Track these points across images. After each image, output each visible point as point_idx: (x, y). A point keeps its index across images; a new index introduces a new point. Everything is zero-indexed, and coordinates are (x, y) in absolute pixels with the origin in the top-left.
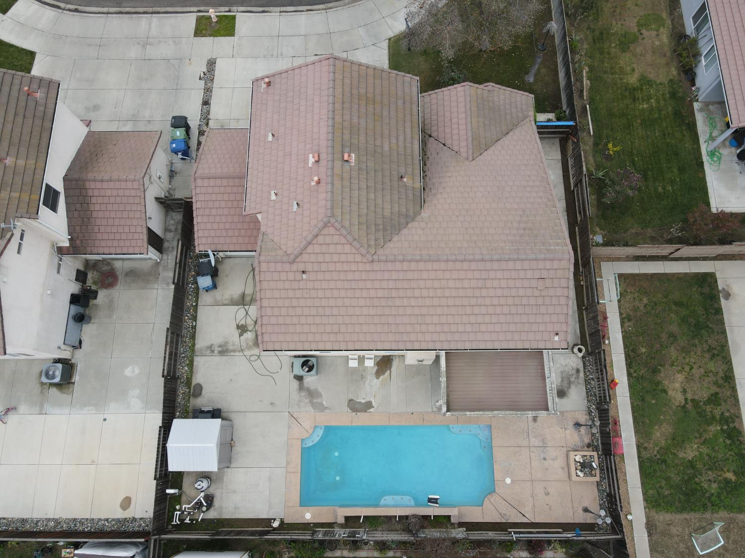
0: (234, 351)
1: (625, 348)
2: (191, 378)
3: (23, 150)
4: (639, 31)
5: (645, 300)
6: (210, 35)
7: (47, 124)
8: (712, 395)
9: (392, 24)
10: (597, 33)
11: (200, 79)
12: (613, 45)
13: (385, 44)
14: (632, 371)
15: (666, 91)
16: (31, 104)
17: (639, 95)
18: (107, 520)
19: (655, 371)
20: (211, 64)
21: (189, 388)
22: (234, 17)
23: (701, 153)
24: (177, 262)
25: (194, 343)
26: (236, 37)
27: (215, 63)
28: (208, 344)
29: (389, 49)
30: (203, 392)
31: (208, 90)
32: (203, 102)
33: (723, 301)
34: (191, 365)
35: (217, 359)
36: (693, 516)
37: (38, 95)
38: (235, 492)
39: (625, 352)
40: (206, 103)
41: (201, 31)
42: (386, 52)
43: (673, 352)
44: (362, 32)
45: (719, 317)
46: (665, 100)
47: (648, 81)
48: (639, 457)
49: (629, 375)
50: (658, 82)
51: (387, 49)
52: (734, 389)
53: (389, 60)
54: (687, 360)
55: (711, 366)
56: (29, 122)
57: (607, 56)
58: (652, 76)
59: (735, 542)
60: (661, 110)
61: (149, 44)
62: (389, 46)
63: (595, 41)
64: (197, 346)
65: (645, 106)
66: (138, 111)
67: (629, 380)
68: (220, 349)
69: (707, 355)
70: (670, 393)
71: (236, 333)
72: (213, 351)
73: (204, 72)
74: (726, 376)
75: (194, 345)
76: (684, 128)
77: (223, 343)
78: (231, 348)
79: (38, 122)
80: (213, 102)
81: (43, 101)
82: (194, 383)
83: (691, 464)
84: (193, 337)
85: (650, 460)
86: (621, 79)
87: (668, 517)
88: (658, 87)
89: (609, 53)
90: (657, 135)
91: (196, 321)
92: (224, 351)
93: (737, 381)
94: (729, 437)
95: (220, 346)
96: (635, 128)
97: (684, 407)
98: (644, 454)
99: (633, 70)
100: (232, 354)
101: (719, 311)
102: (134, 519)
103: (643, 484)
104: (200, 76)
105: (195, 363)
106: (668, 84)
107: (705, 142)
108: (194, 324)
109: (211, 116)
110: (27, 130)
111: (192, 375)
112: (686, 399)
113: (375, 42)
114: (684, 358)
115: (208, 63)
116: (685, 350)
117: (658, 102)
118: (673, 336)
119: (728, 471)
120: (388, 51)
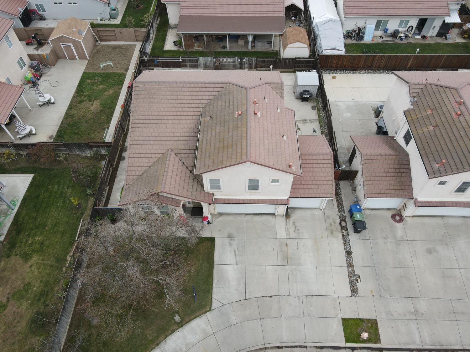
0: (299, 121)
1: (112, 118)
2: (318, 112)
3: (428, 135)
4: (8, 301)
5: (93, 135)
6: (363, 320)
7: (423, 152)
8: (81, 103)
9: (207, 326)
10: (42, 300)
11: (359, 276)
12: (35, 289)
13: (215, 305)
14: (112, 111)
15: (16, 249)
16: (438, 159)
17: (37, 247)
18: (341, 74)
19: (102, 111)
20: (354, 291)
21: (317, 108)
22: (347, 340)
23: (19, 207)
24: (335, 142)
25: (320, 124)
26: (340, 317)
27: (351, 291)
28: (312, 123)
29: (212, 299)
30: (311, 108)
31: (350, 265)
32: (351, 255)
33: (54, 135)
34: (319, 117)
35: (307, 118)
36: (109, 71)
37: (437, 165)
38: (290, 79)
39: (112, 117)
40: (349, 253)
41: (372, 326)
42: (215, 296)
43: (90, 116)
44: (234, 320)
45: (61, 129)
46: (21, 242)
47: (25, 257)
48: (122, 86)
49: (114, 110)
50: (18, 256)
51: (213, 300)
52: (70, 105)
53: (212, 288)
54: (85, 114)
55: (75, 112)
56: (433, 149)
57: (44, 279)
58: (20, 262)
59: (97, 66)
60: (28, 235)
61: (413, 313)
62: (211, 302)
63: (47, 293)
64: (318, 123)
65: (37, 238)
66: (397, 248)
67: (115, 108)
68: (306, 121)
69: (75, 115)
70: (99, 104)
71: (300, 127)
72: (310, 121)
73: (358, 282)
74: (71, 109)
75: (320, 123)
76: (20, 222)
77: (306, 123)
78: (302, 122)
79: (428, 151)
80: (344, 254)
81: (432, 162)
82: (316, 110)
83: (102, 84)
84: (321, 126)
85: (118, 85)
86: (43, 260)
87: (119, 72)
88: (21, 252)
89: (42, 282)
90: (40, 219)
91: (322, 132)
92: (305, 121)
93: (67, 107)
94: (82, 91)
95: (307, 122)
96: (52, 223)
97: (95, 100)
98: (120, 87)
99: (31, 267)
100: (300, 120)
101: (59, 131)
102: (329, 73)
103: (124, 79)
104: (360, 279)
105: (318, 117)
106: (12, 255)
107: (12, 214)
108: (322, 131)
109: (342, 241)
110: (432, 145)
111: (318, 113)
112: (94, 101)
113: (223, 307)
114: (86, 115)
115: (357, 291)
116: (84, 117)
117: (27, 241)
118: (86, 122)
119: (88, 82)
120: (213, 297)
